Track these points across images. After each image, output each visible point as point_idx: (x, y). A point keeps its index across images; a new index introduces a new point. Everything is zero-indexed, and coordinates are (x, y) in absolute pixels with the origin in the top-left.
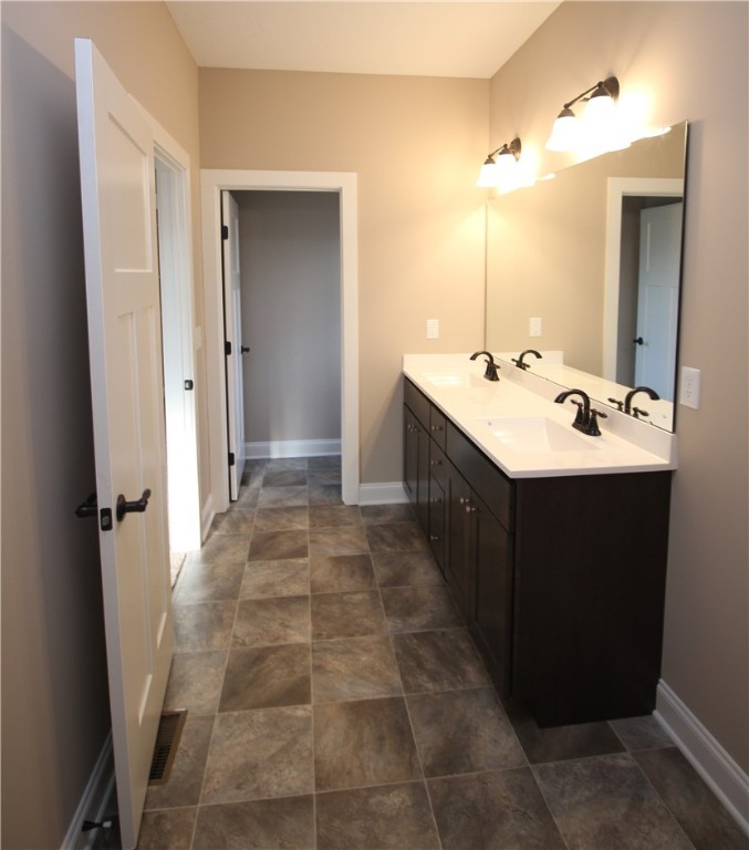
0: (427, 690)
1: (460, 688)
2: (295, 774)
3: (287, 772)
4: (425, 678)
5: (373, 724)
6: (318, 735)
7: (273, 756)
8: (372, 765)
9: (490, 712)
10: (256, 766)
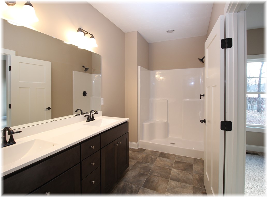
0: (135, 186)
1: (128, 183)
2: (173, 184)
3: (174, 184)
4: (133, 188)
5: (152, 185)
6: (166, 188)
7: (177, 188)
8: (157, 179)
9: (127, 177)
10: (181, 187)
